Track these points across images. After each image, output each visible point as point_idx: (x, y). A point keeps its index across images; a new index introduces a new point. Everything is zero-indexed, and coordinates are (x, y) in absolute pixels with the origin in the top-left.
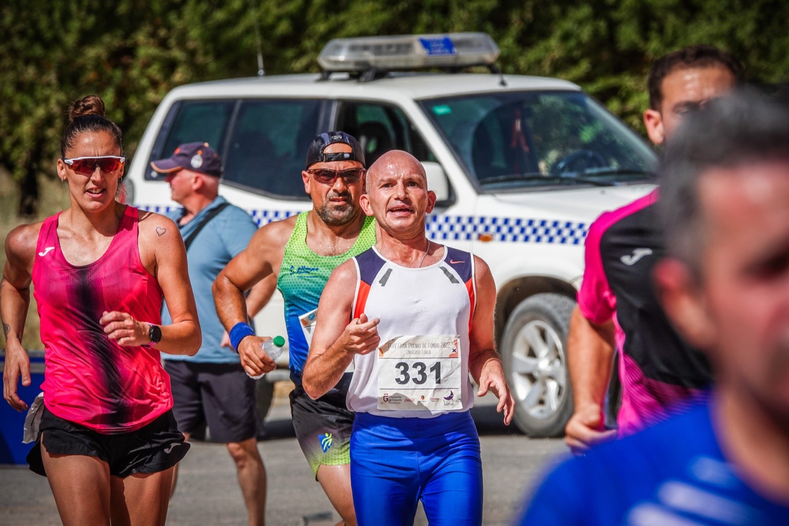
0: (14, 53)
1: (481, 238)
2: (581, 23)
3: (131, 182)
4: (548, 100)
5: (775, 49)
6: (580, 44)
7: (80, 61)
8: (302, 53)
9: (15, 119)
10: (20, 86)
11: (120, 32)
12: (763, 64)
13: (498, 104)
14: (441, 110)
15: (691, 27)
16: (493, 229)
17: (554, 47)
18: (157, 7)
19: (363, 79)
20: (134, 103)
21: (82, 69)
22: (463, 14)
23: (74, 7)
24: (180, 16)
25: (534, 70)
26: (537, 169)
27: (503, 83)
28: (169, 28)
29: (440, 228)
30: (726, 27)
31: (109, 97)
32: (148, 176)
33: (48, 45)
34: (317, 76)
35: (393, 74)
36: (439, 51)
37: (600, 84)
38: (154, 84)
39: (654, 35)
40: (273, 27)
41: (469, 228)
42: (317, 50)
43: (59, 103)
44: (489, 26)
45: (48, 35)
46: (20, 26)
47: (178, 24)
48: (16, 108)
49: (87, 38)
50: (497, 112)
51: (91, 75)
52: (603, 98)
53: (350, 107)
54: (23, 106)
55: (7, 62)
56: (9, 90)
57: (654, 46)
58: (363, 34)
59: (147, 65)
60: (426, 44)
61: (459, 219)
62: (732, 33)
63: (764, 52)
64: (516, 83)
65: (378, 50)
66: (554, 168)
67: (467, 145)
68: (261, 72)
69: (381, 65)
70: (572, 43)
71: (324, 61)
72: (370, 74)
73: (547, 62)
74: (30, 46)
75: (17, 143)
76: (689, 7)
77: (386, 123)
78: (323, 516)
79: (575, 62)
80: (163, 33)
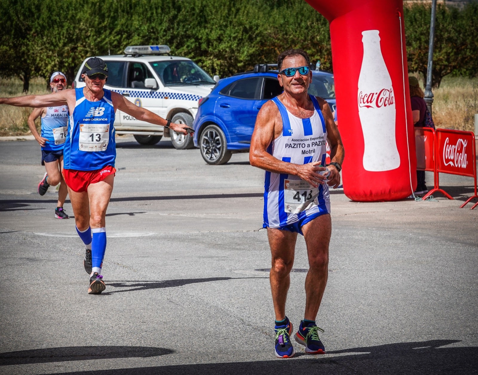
0: (46, 48)
1: (165, 98)
2: (192, 43)
3: (76, 82)
4: (183, 63)
6: (191, 48)
7: (63, 50)
8: (120, 50)
9: (46, 65)
10: (48, 57)
11: (73, 43)
12: (238, 55)
13: (170, 63)
14: (155, 65)
15: (220, 44)
16: (168, 96)
17: (185, 49)
18: (82, 37)
19: (135, 56)
20: (76, 61)
21: (64, 52)
22: (162, 40)
23: (62, 37)
24: (89, 40)
26: (180, 81)
27: (171, 58)
28: (86, 42)
29: (155, 95)
30: (229, 45)
31: (70, 60)
32: (80, 81)
33: (55, 47)
34: (124, 56)
35: (143, 55)
36: (155, 50)
37: (196, 59)
38: (82, 57)
39: (210, 46)
40: (113, 43)
41: (162, 95)
42: (124, 49)
43: (57, 61)
44: (168, 43)
45: (55, 44)
46: (48, 41)
48: (47, 62)
49: (65, 45)
50: (169, 66)
51: (66, 54)
52: (197, 62)
53: (132, 64)
54: (49, 62)
55: (44, 51)
56: (45, 57)
57: (210, 49)
58: (136, 45)
59: (80, 52)
60: (152, 48)
61: (160, 93)
62: (231, 46)
63: (239, 51)
64: (175, 58)
65: (139, 49)
66: (184, 80)
67: (162, 74)
68: (109, 54)
69: (140, 53)
70: (190, 48)
71: (126, 51)
72: (137, 55)
73: (183, 53)
74: (50, 46)
75: (47, 71)
76: (220, 40)
77: (141, 68)
78: (123, 169)
79: (190, 53)
80: (84, 44)
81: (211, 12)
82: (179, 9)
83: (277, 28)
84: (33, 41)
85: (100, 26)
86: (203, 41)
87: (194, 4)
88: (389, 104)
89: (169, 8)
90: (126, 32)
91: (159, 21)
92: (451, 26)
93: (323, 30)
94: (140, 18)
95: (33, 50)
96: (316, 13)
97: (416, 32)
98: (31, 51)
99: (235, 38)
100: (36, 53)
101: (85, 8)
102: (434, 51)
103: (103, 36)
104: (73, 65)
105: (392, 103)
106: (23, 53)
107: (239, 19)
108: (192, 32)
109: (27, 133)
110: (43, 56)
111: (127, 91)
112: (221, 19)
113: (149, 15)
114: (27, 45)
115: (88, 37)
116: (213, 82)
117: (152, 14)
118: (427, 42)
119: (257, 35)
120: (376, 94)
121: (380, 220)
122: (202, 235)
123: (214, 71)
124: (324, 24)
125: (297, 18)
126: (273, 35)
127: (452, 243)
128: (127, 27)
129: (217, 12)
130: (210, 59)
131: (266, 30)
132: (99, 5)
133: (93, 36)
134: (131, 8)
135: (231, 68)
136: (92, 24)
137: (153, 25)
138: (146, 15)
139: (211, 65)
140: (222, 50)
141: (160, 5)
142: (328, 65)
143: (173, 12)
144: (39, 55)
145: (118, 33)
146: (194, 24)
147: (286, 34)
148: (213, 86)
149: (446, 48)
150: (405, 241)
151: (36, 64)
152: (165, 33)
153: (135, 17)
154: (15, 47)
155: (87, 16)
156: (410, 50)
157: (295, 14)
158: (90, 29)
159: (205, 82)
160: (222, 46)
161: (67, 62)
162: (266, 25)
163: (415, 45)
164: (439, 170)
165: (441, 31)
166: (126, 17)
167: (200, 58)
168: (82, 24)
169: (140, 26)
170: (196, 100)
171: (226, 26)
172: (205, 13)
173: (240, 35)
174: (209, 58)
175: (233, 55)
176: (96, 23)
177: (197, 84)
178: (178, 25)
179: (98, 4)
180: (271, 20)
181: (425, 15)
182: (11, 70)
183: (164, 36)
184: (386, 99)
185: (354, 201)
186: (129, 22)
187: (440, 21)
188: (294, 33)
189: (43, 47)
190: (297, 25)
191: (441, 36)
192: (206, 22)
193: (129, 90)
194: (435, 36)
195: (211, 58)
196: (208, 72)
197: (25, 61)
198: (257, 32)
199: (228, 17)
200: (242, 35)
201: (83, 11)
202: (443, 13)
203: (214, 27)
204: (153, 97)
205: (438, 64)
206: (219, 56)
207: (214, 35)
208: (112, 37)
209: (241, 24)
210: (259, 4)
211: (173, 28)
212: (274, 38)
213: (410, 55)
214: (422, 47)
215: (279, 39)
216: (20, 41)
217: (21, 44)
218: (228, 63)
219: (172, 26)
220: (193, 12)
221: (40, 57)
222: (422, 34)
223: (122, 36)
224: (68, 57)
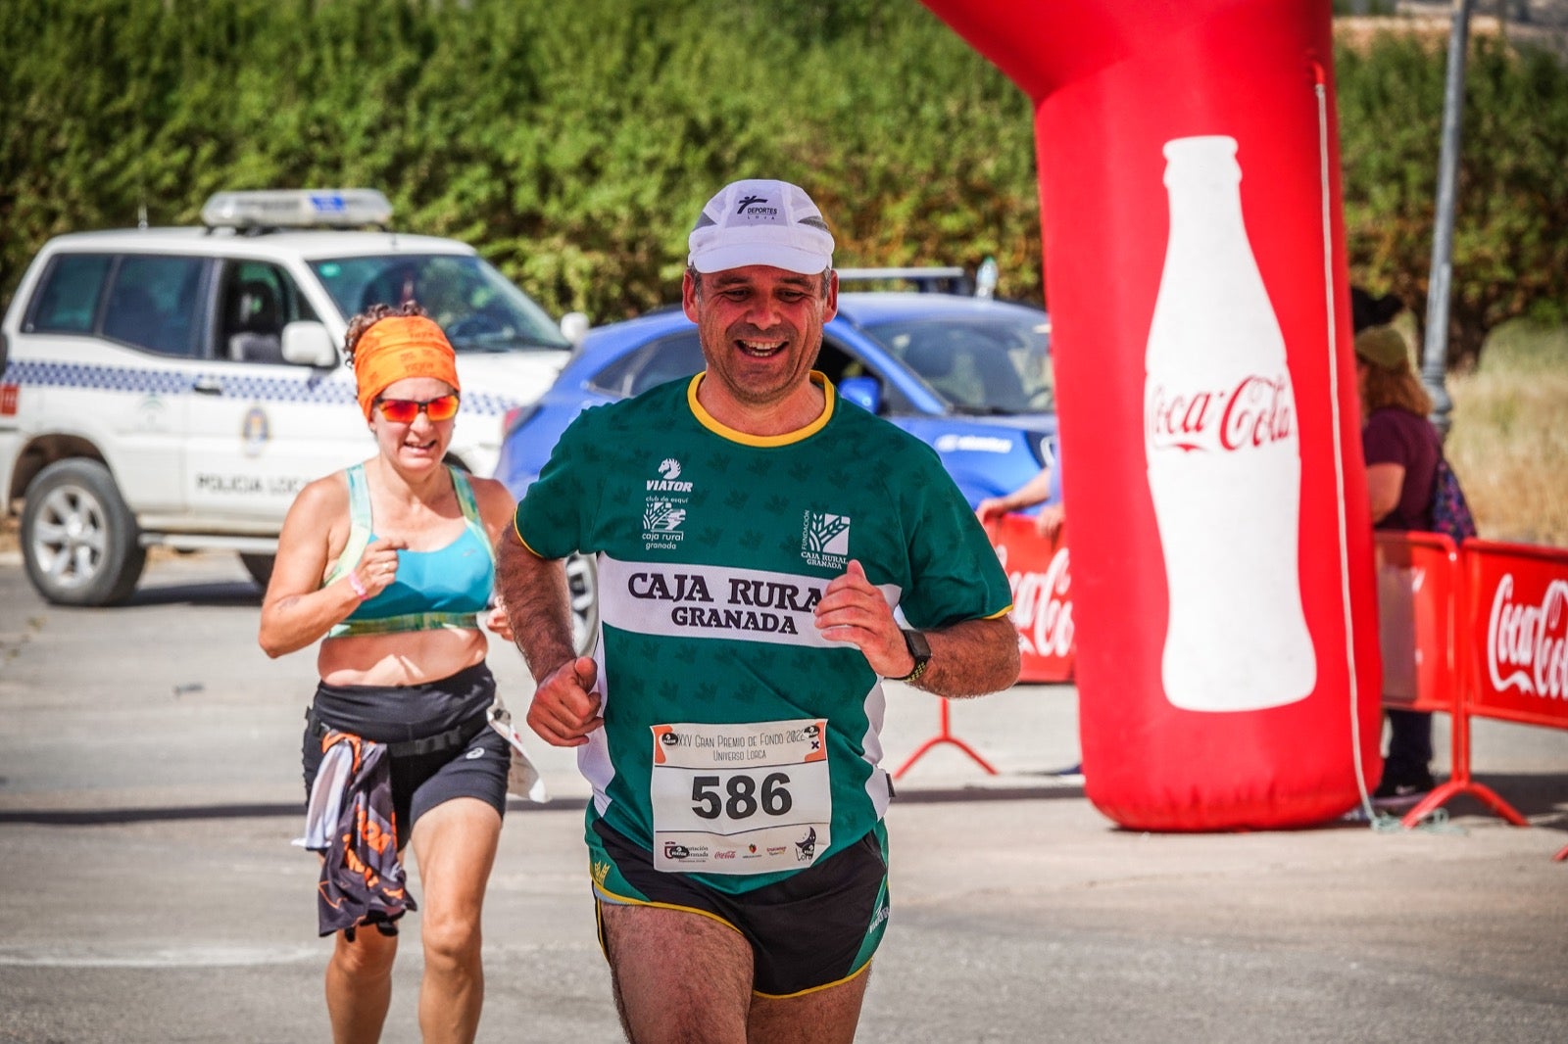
2: (478, 183)
3: (4, 334)
4: (441, 263)
5: (678, 216)
6: (477, 205)
8: (186, 206)
12: (667, 233)
13: (385, 265)
15: (593, 190)
17: (446, 208)
18: (37, 155)
19: (251, 234)
20: (11, 254)
22: (356, 170)
24: (61, 165)
25: (428, 230)
27: (394, 243)
28: (51, 177)
29: (324, 392)
30: (627, 191)
32: (23, 330)
34: (201, 231)
35: (281, 229)
36: (329, 208)
37: (495, 246)
38: (34, 235)
39: (552, 197)
40: (157, 179)
42: (202, 202)
44: (383, 183)
47: (60, 174)
50: (386, 275)
52: (497, 261)
53: (234, 267)
57: (553, 208)
58: (251, 188)
59: (27, 214)
60: (316, 201)
62: (633, 197)
63: (667, 217)
64: (409, 244)
65: (265, 206)
68: (143, 223)
69: (267, 221)
70: (467, 204)
71: (208, 215)
72: (255, 230)
73: (441, 223)
76: (590, 170)
77: (272, 282)
78: (195, 688)
79: (470, 223)
80: (43, 181)
81: (557, 56)
82: (427, 45)
83: (820, 124)
85: (109, 110)
86: (520, 174)
87: (490, 23)
88: (1273, 438)
89: (387, 39)
90: (214, 135)
91: (346, 94)
92: (1527, 124)
93: (1013, 137)
94: (270, 81)
96: (981, 67)
97: (1386, 146)
99: (652, 164)
101: (50, 37)
102: (1458, 225)
103: (119, 152)
105: (1282, 435)
107: (670, 86)
108: (478, 138)
111: (212, 377)
112: (596, 88)
113: (305, 67)
115: (58, 154)
116: (557, 339)
117: (318, 62)
118: (1430, 188)
119: (743, 153)
120: (1222, 395)
121: (1230, 908)
122: (508, 963)
123: (564, 295)
124: (1014, 111)
125: (907, 85)
126: (806, 154)
127: (1519, 1004)
128: (215, 115)
129: (580, 56)
130: (550, 250)
131: (778, 130)
132: (107, 24)
133: (80, 151)
134: (232, 36)
135: (636, 288)
136: (74, 101)
137: (322, 107)
138: (294, 67)
139: (552, 272)
140: (596, 213)
141: (351, 26)
142: (1028, 277)
143: (403, 57)
145: (182, 139)
146: (487, 108)
147: (861, 149)
148: (561, 359)
149: (1507, 214)
150: (1328, 994)
152: (367, 142)
153: (250, 76)
155: (56, 68)
156: (1358, 219)
157: (894, 67)
158: (68, 123)
159: (528, 342)
160: (601, 198)
162: (781, 115)
163: (1383, 197)
164: (1470, 706)
165: (1487, 143)
166: (212, 72)
167: (509, 244)
168: (34, 100)
169: (271, 111)
170: (493, 413)
171: (617, 116)
172: (533, 63)
173: (671, 155)
174: (546, 244)
175: (641, 232)
176: (93, 98)
177: (496, 348)
178: (424, 106)
179: (100, 22)
180: (800, 91)
181: (1424, 77)
183: (366, 151)
184: (1260, 420)
185: (1125, 828)
186: (225, 97)
187: (1482, 101)
188: (893, 147)
190: (904, 113)
191: (1487, 163)
192: (536, 96)
193: (219, 368)
194: (1463, 163)
195: (557, 241)
196: (540, 302)
198: (743, 139)
199: (623, 79)
200: (683, 151)
201: (41, 50)
202: (1497, 70)
203: (568, 120)
204: (317, 400)
205: (1474, 278)
206: (588, 236)
207: (566, 154)
208: (155, 156)
209: (675, 107)
210: (752, 28)
211: (402, 122)
212: (808, 164)
213: (1363, 239)
214: (1411, 209)
215: (828, 170)
218: (622, 263)
219: (396, 113)
220: (483, 58)
222: (1409, 155)
223: (194, 150)
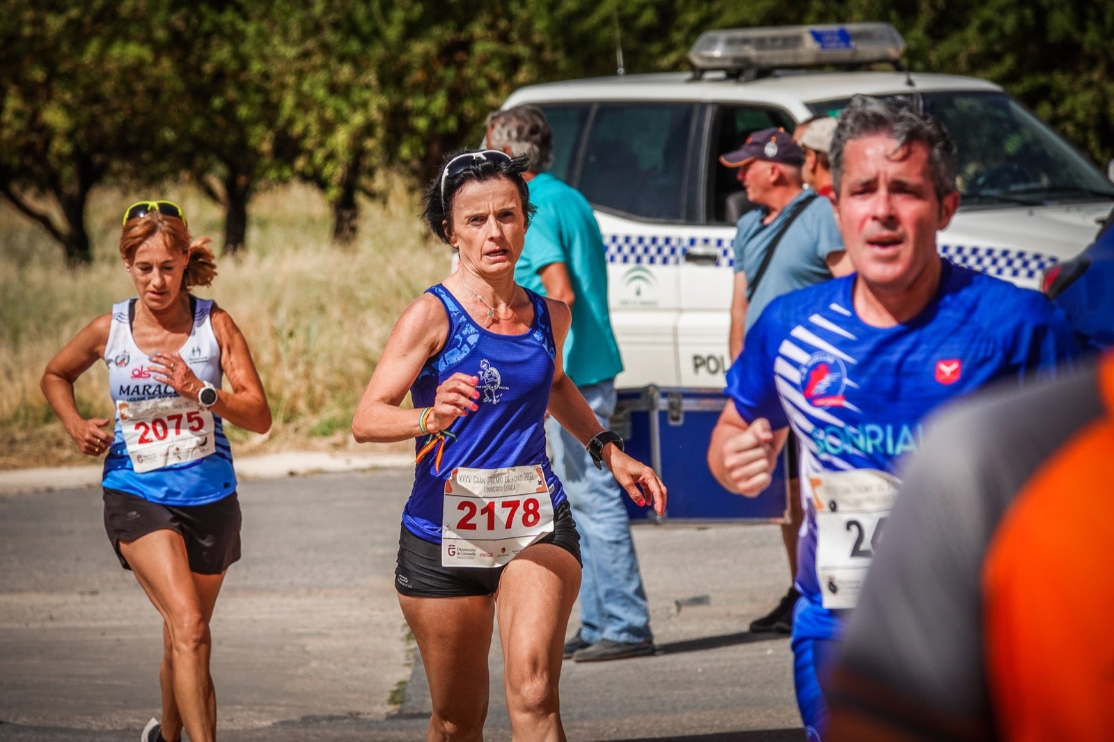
0: (326, 48)
2: (1003, 11)
4: (964, 104)
6: (1003, 36)
7: (404, 58)
8: (670, 48)
9: (328, 128)
10: (333, 89)
11: (451, 24)
17: (970, 40)
19: (743, 78)
20: (469, 108)
21: (407, 68)
25: (947, 67)
27: (910, 83)
28: (511, 18)
31: (440, 102)
33: (366, 40)
34: (688, 75)
35: (778, 72)
36: (834, 44)
37: (1027, 83)
38: (494, 85)
39: (1091, 25)
40: (635, 17)
42: (688, 44)
43: (380, 108)
44: (893, 14)
45: (366, 28)
46: (332, 17)
47: (523, 14)
48: (329, 114)
49: (413, 30)
51: (417, 75)
52: (1031, 100)
53: (728, 113)
54: (338, 111)
55: (317, 59)
56: (321, 93)
57: (1091, 37)
58: (744, 24)
59: (485, 63)
60: (817, 37)
64: (925, 83)
65: (760, 43)
66: (971, 184)
68: (621, 70)
69: (764, 62)
70: (993, 35)
71: (697, 56)
72: (751, 73)
73: (963, 58)
74: (345, 40)
75: (331, 156)
78: (699, 601)
79: (997, 58)
80: (503, 24)
84: (265, 16)
95: (264, 58)
98: (256, 67)
100: (282, 74)
104: (452, 124)
106: (220, 75)
109: (246, 447)
110: (313, 86)
111: (706, 241)
114: (237, 37)
116: (1103, 187)
130: (1089, 85)
139: (1094, 111)
144: (290, 80)
148: (1105, 210)
151: (281, 122)
154: (179, 45)
159: (1070, 191)
161: (423, 112)
167: (1042, 79)
170: (1030, 275)
174: (1085, 77)
177: (1031, 201)
182: (164, 151)
189: (311, 44)
193: (714, 233)
195: (1096, 76)
196: (1082, 146)
197: (229, 108)
216: (201, 18)
217: (208, 35)
221: (299, 93)
224: (428, 89)
